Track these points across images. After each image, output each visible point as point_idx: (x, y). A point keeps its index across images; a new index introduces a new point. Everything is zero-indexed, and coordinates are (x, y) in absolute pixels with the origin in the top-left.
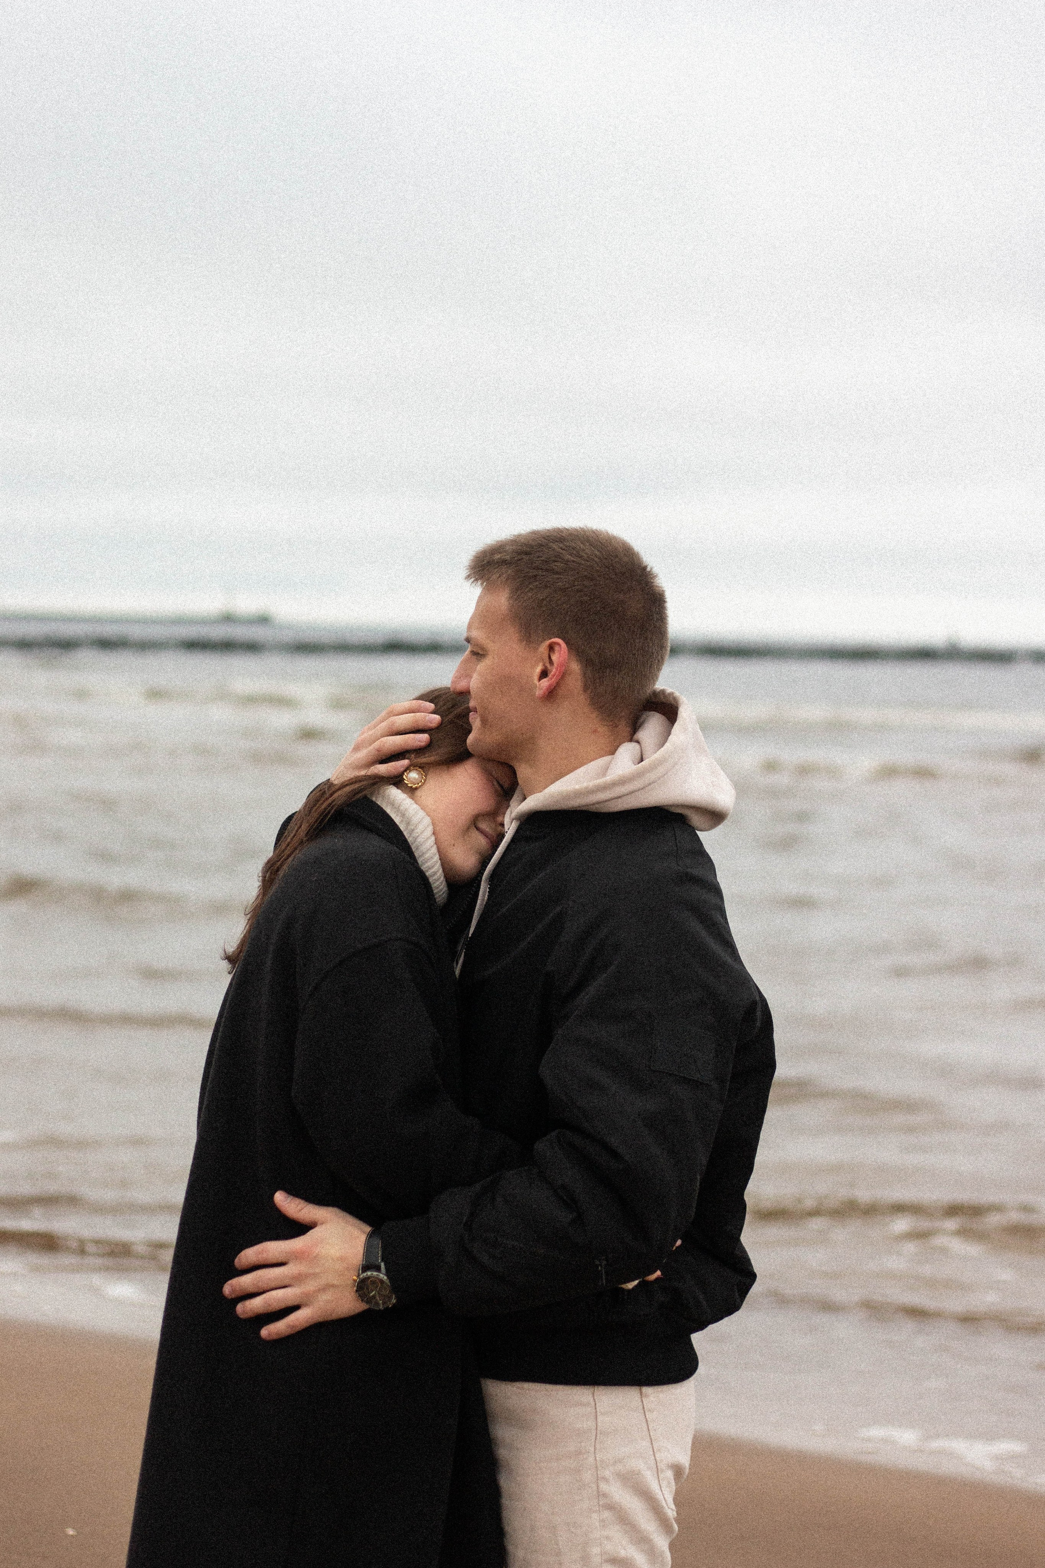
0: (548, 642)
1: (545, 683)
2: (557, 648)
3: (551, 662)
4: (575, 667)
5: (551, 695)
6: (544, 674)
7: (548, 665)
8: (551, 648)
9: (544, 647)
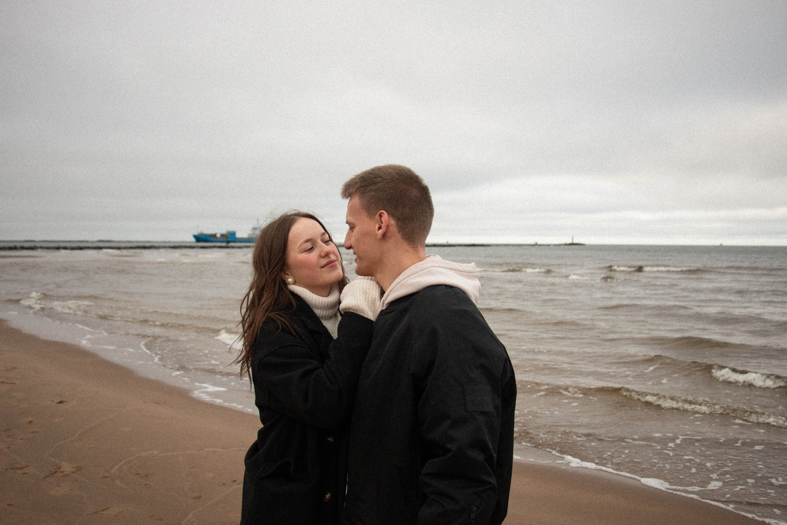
0: (378, 214)
1: (380, 232)
2: (383, 215)
3: (382, 222)
4: (393, 222)
5: (384, 235)
6: (380, 228)
7: (381, 224)
8: (381, 216)
9: (377, 217)
